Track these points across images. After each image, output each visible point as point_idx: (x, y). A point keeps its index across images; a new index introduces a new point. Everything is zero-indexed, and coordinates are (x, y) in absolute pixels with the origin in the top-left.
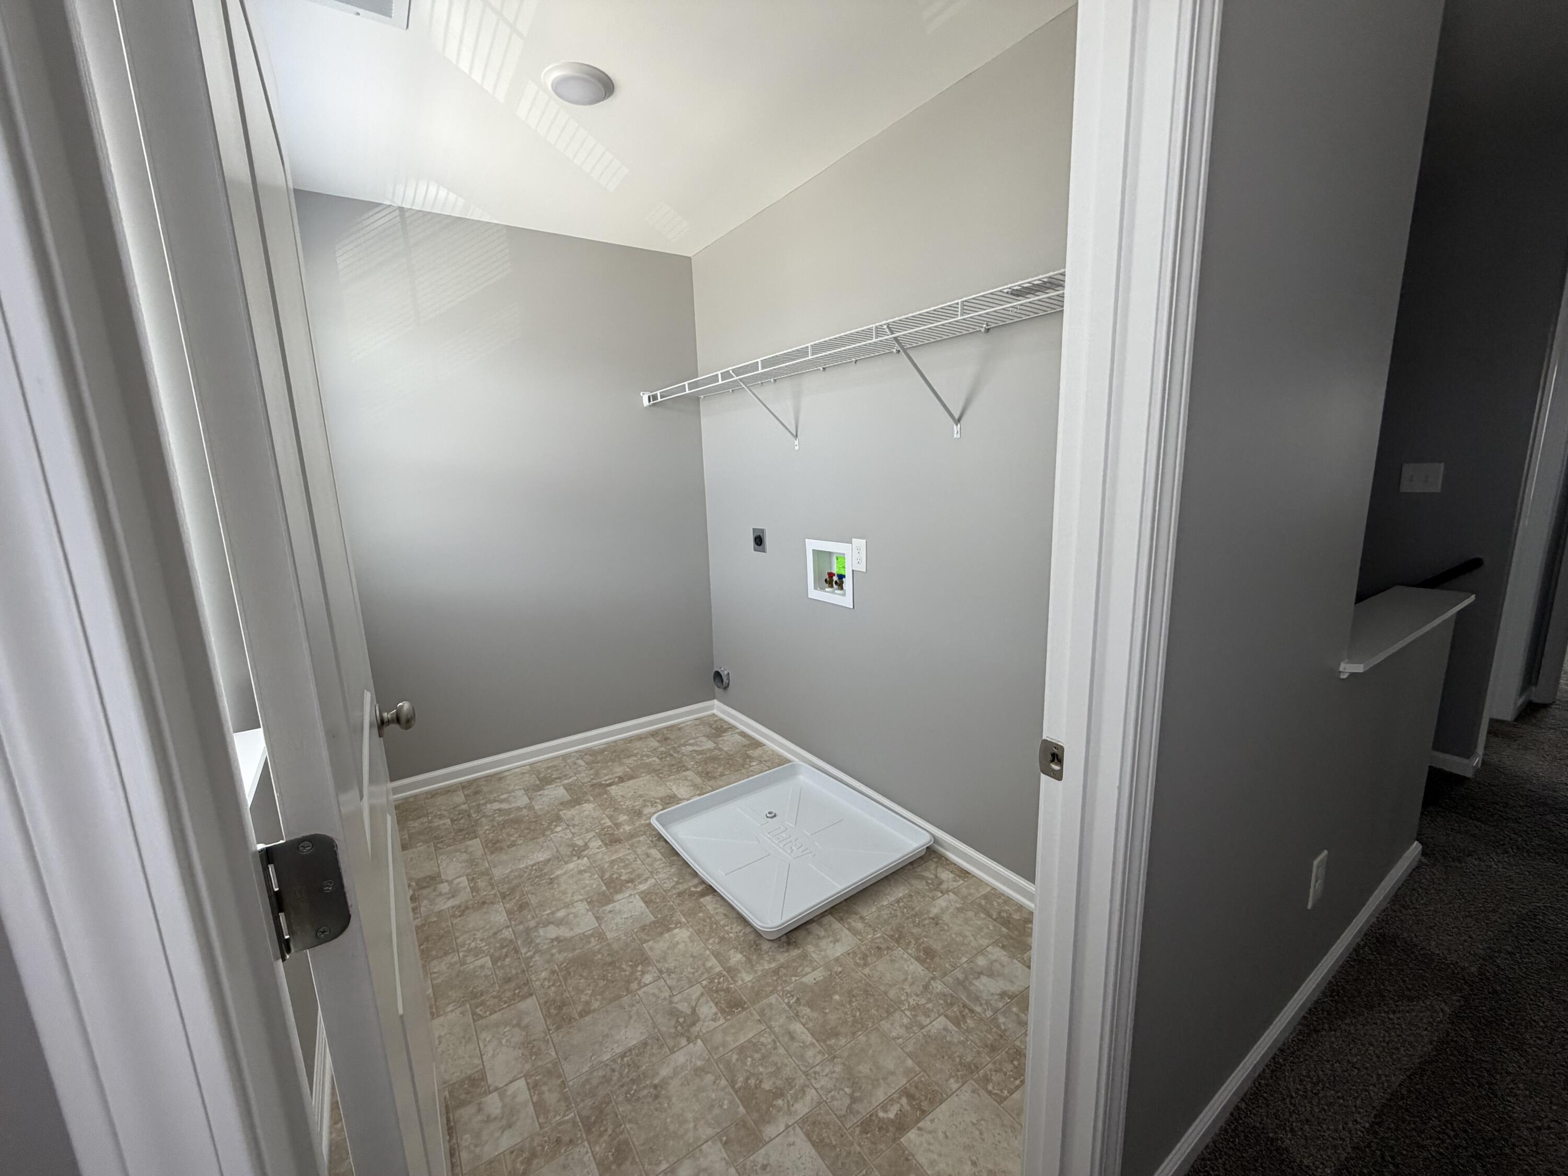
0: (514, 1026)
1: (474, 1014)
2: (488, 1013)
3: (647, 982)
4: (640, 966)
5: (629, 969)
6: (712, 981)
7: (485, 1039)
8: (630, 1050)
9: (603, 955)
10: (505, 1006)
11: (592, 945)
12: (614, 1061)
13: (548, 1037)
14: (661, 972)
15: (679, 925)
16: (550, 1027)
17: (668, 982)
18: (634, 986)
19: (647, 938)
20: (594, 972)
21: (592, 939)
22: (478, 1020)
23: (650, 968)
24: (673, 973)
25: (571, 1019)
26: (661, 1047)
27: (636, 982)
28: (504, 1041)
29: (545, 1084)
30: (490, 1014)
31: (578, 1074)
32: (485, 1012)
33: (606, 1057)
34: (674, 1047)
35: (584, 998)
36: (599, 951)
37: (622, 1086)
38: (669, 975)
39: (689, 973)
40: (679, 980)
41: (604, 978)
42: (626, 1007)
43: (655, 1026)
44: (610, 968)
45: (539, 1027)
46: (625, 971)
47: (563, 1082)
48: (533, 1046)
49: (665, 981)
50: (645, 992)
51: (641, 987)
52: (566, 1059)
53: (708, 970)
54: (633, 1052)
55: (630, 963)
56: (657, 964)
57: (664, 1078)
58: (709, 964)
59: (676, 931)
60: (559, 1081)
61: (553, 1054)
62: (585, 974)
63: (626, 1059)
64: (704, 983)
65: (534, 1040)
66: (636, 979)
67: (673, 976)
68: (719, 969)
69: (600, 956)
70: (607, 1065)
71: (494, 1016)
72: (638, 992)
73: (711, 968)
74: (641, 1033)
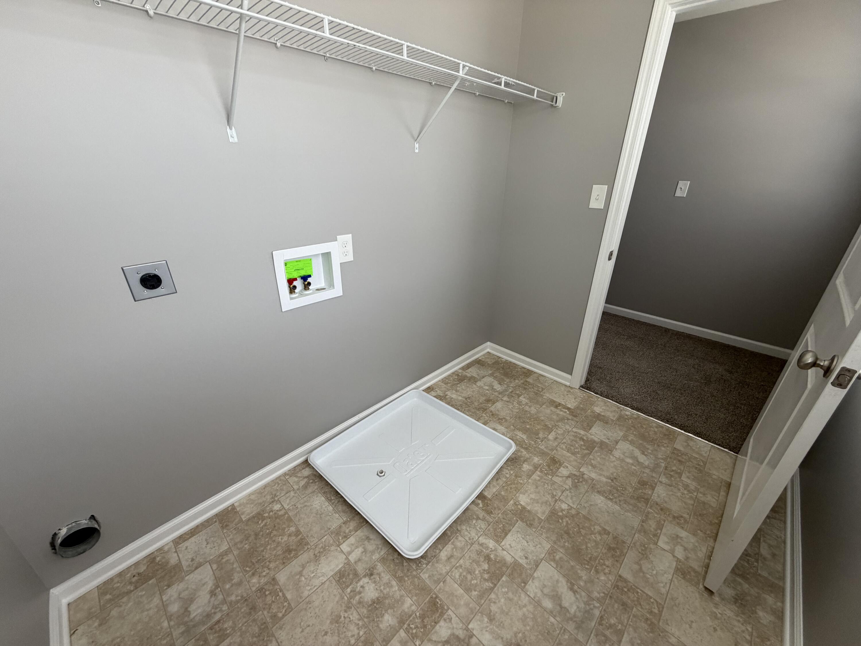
0: (644, 573)
1: (661, 612)
2: (652, 600)
3: (566, 505)
4: (559, 514)
5: (564, 520)
6: (546, 474)
7: (664, 587)
8: (606, 497)
9: (565, 542)
10: (639, 590)
11: (561, 555)
12: (616, 502)
13: (631, 545)
14: (556, 501)
15: (517, 503)
16: (627, 547)
17: (560, 494)
18: (573, 512)
19: (537, 519)
20: (579, 540)
21: (557, 557)
22: (660, 604)
23: (557, 508)
24: (553, 494)
25: (615, 538)
26: (594, 484)
27: (570, 512)
28: (655, 572)
29: (651, 531)
30: (651, 598)
31: (634, 517)
32: (653, 603)
33: (617, 508)
34: (591, 479)
35: (599, 538)
36: (564, 547)
37: (622, 494)
38: (555, 495)
39: (548, 485)
40: (555, 489)
41: (579, 532)
42: (587, 510)
43: (587, 492)
44: (571, 532)
45: (631, 556)
46: (567, 522)
47: (643, 522)
48: (642, 550)
49: (560, 496)
50: (573, 504)
51: (572, 507)
52: (633, 527)
53: (541, 477)
54: (606, 495)
55: (560, 521)
56: (552, 504)
57: (606, 478)
58: (538, 478)
59: (522, 503)
60: (644, 524)
61: (636, 536)
62: (584, 547)
63: (611, 497)
64: (550, 477)
65: (639, 552)
66: (568, 512)
67: (554, 493)
68: (538, 473)
69: (566, 544)
70: (620, 505)
71: (650, 593)
72: (575, 507)
73: (539, 476)
74: (595, 496)
